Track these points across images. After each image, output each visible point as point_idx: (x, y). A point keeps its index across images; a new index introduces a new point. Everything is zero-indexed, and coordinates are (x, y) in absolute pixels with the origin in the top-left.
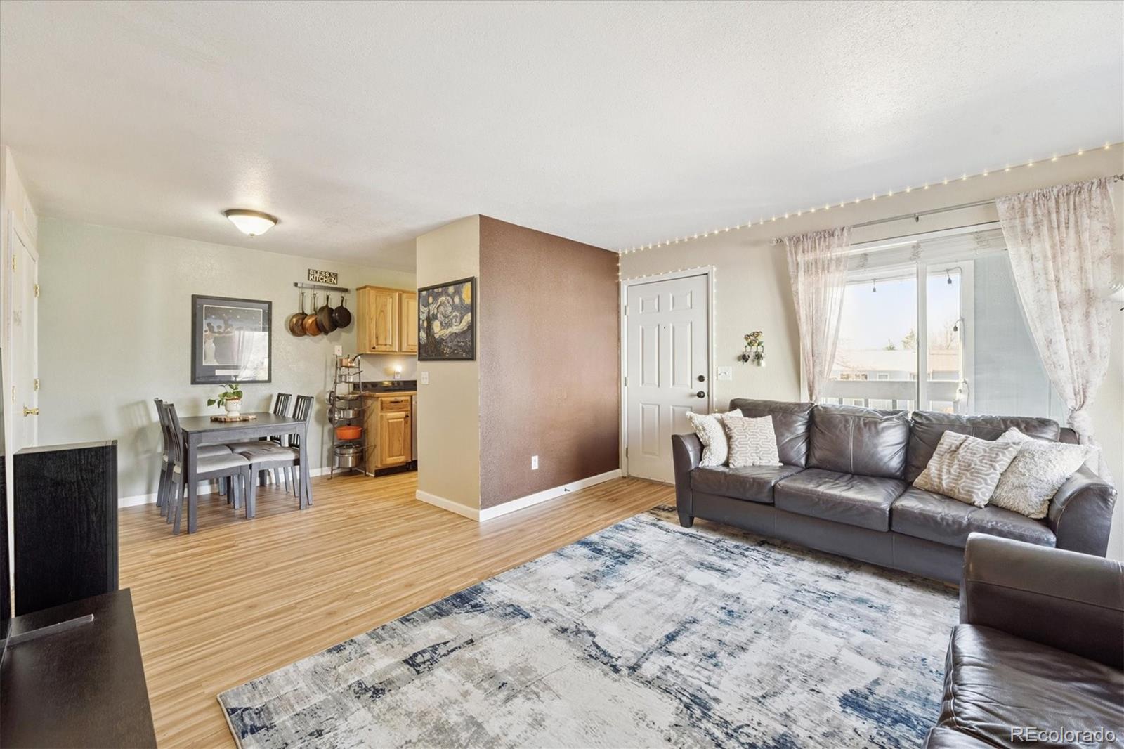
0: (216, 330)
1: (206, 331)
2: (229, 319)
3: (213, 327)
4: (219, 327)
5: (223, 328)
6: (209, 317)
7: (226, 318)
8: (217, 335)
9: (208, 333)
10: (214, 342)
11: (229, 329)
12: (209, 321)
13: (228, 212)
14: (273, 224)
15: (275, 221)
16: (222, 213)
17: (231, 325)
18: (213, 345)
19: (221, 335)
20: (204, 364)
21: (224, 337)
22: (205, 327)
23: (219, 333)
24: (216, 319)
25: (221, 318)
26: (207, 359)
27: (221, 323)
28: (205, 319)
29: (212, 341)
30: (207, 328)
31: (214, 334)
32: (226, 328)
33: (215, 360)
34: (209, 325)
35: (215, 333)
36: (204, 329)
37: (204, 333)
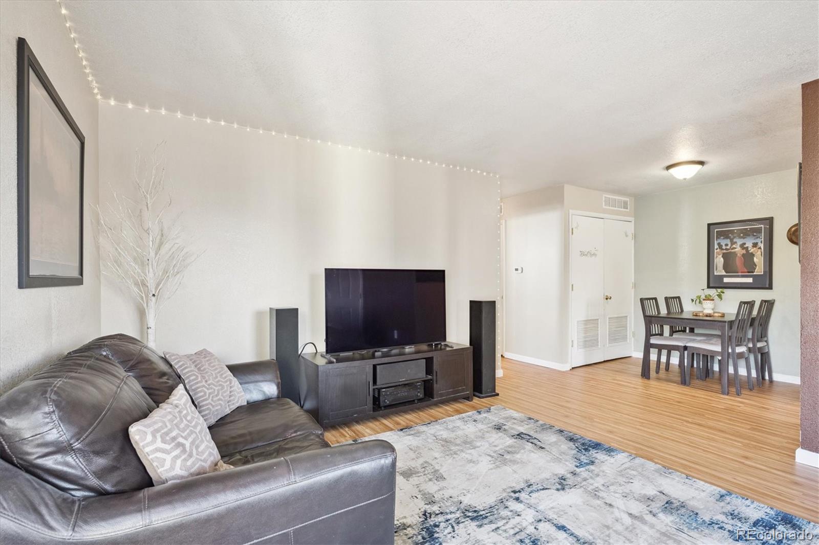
0: (724, 247)
1: (717, 249)
2: (734, 237)
3: (722, 246)
4: (726, 245)
5: (729, 246)
6: (719, 238)
7: (732, 237)
8: (725, 251)
9: (718, 250)
10: (722, 257)
11: (734, 246)
12: (719, 241)
13: (668, 168)
14: (701, 166)
15: (702, 163)
16: (664, 169)
17: (736, 242)
18: (722, 259)
19: (729, 251)
20: (715, 274)
21: (730, 252)
22: (716, 246)
23: (726, 249)
24: (724, 239)
25: (727, 237)
26: (718, 270)
27: (728, 242)
28: (716, 240)
29: (721, 256)
30: (718, 247)
31: (722, 251)
32: (732, 245)
33: (723, 271)
34: (719, 244)
35: (723, 249)
36: (715, 248)
37: (715, 251)
